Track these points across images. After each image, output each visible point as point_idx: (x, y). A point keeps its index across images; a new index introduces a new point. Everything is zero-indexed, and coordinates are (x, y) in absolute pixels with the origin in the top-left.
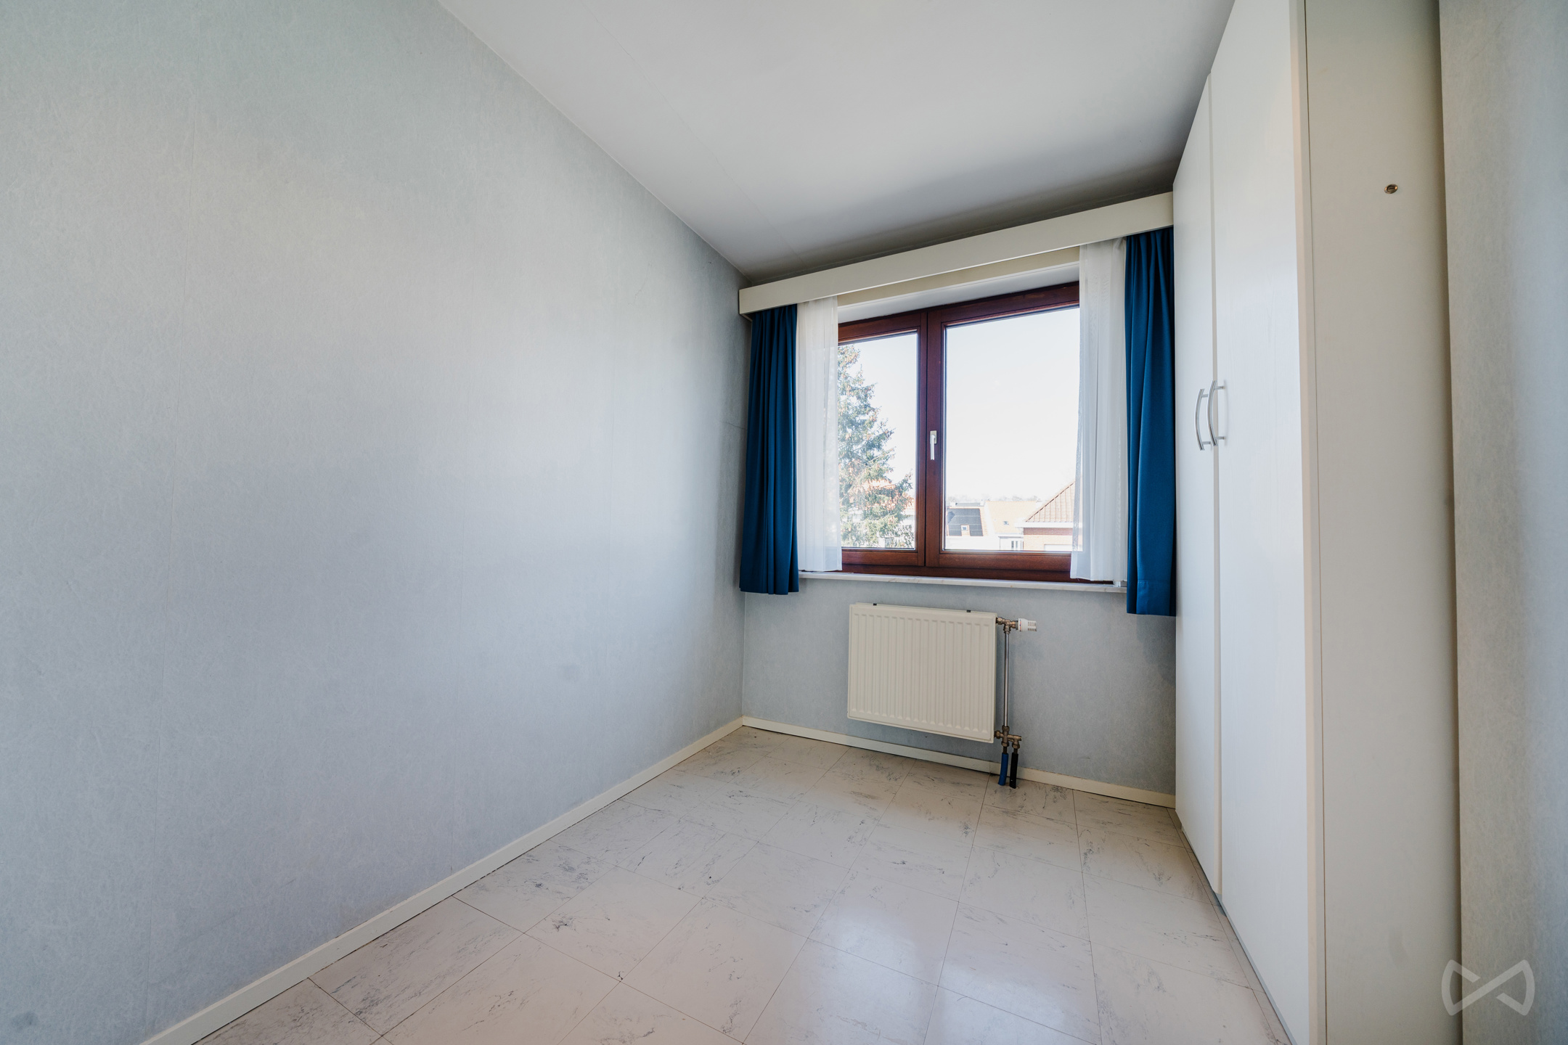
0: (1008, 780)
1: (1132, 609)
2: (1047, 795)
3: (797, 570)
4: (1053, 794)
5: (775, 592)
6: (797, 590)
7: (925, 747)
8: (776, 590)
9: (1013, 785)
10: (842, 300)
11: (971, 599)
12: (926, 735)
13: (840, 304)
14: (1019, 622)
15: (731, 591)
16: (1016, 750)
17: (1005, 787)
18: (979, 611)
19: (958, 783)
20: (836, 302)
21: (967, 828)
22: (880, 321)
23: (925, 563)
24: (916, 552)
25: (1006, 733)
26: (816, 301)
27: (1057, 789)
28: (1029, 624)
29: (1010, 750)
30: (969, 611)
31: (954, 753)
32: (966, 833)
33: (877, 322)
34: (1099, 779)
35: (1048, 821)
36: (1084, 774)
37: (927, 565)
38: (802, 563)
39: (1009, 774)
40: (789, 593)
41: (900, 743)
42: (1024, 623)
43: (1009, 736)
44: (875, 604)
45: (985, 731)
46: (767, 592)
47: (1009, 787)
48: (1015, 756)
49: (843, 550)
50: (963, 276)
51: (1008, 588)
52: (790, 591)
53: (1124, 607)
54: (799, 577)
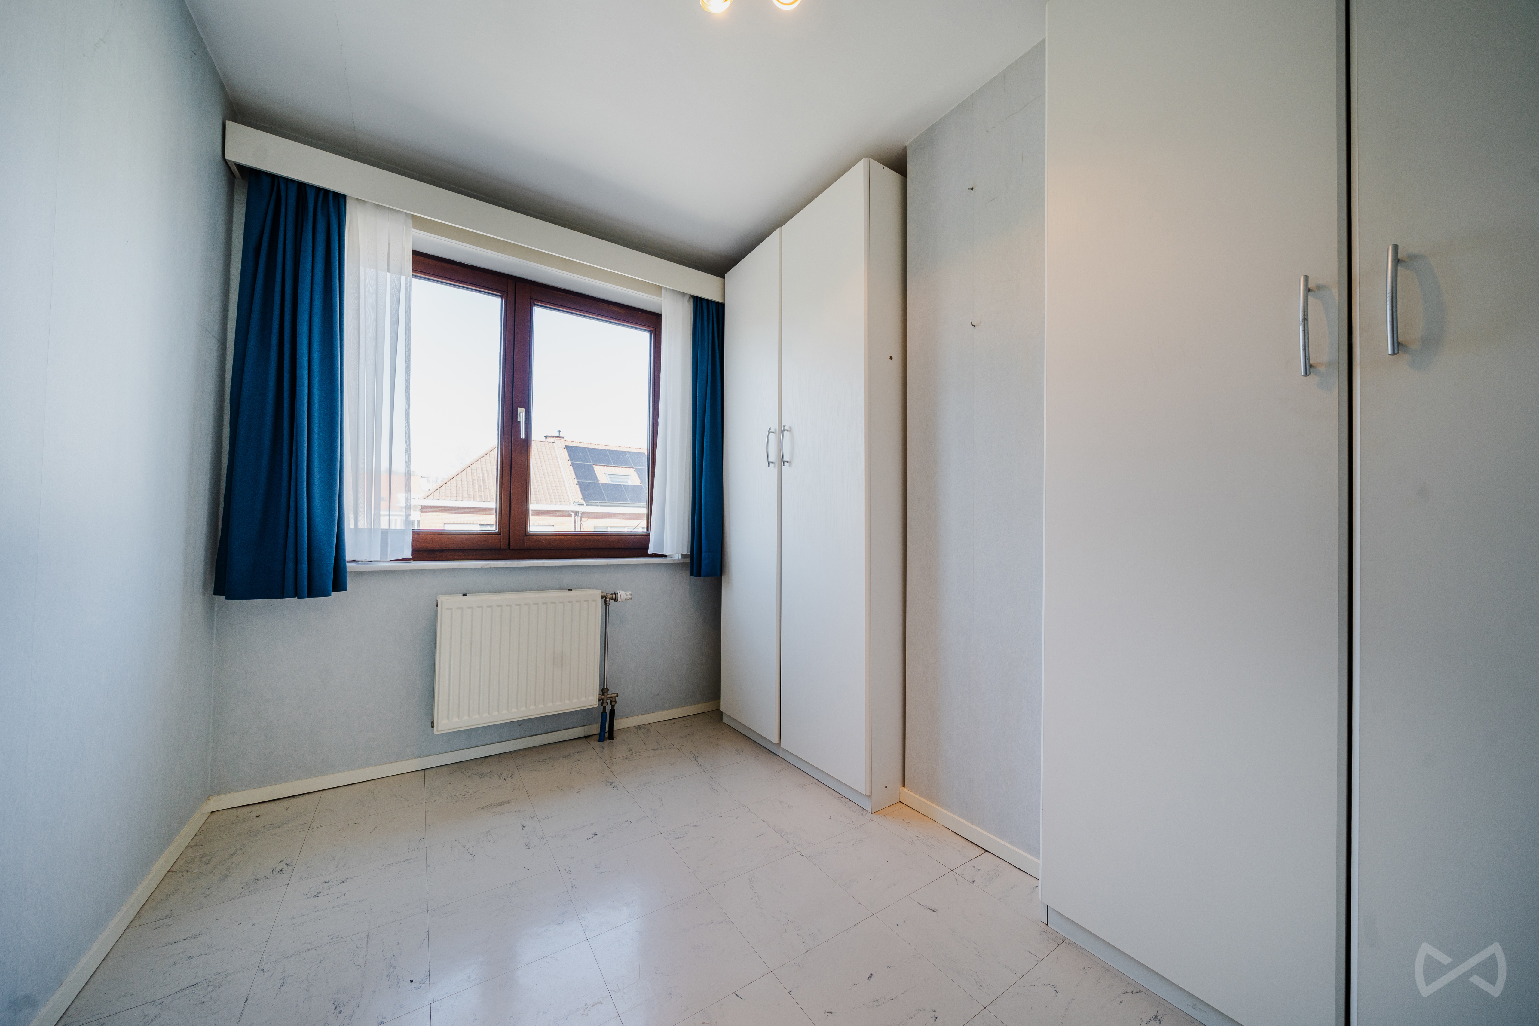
0: (607, 735)
1: (691, 574)
2: (638, 735)
3: (345, 562)
4: (640, 732)
5: (310, 595)
6: (344, 589)
7: (519, 737)
8: (314, 591)
9: (611, 737)
10: (418, 223)
11: (568, 578)
12: (520, 723)
13: (415, 226)
14: (619, 594)
15: (199, 601)
16: (613, 706)
17: (606, 741)
18: (579, 588)
19: (569, 755)
20: (410, 222)
21: (612, 784)
22: (455, 267)
23: (509, 545)
24: (499, 534)
25: (606, 694)
26: (377, 206)
27: (639, 727)
28: (626, 595)
29: (609, 708)
30: (570, 590)
31: (550, 730)
32: (615, 787)
33: (452, 266)
34: (665, 709)
35: (656, 751)
36: (656, 709)
37: (511, 548)
38: (350, 553)
39: (607, 730)
40: (333, 593)
41: (490, 742)
42: (622, 595)
43: (608, 696)
44: (464, 595)
45: (591, 698)
46: (297, 594)
47: (609, 741)
48: (612, 711)
49: (413, 534)
50: (566, 264)
51: (605, 565)
52: (333, 591)
53: (688, 573)
54: (348, 570)
